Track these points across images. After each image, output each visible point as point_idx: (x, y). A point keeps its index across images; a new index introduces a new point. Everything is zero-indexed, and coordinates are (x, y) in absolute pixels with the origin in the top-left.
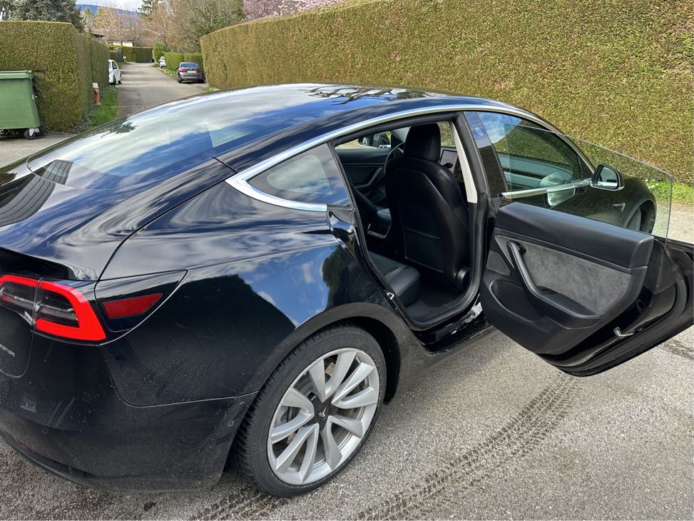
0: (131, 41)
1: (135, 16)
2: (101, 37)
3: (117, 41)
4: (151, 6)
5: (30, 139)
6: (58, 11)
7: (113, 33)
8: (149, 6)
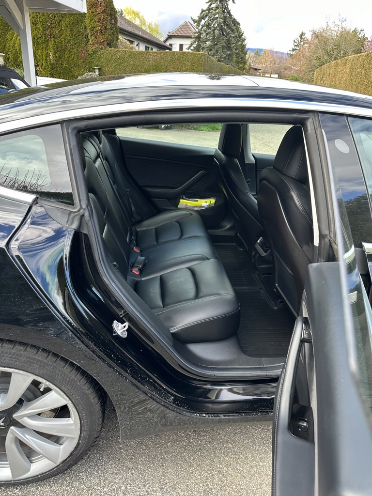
0: (277, 73)
1: (286, 56)
2: (259, 70)
3: (268, 73)
4: (298, 49)
5: (162, 130)
6: (228, 50)
7: (267, 68)
8: (297, 48)
